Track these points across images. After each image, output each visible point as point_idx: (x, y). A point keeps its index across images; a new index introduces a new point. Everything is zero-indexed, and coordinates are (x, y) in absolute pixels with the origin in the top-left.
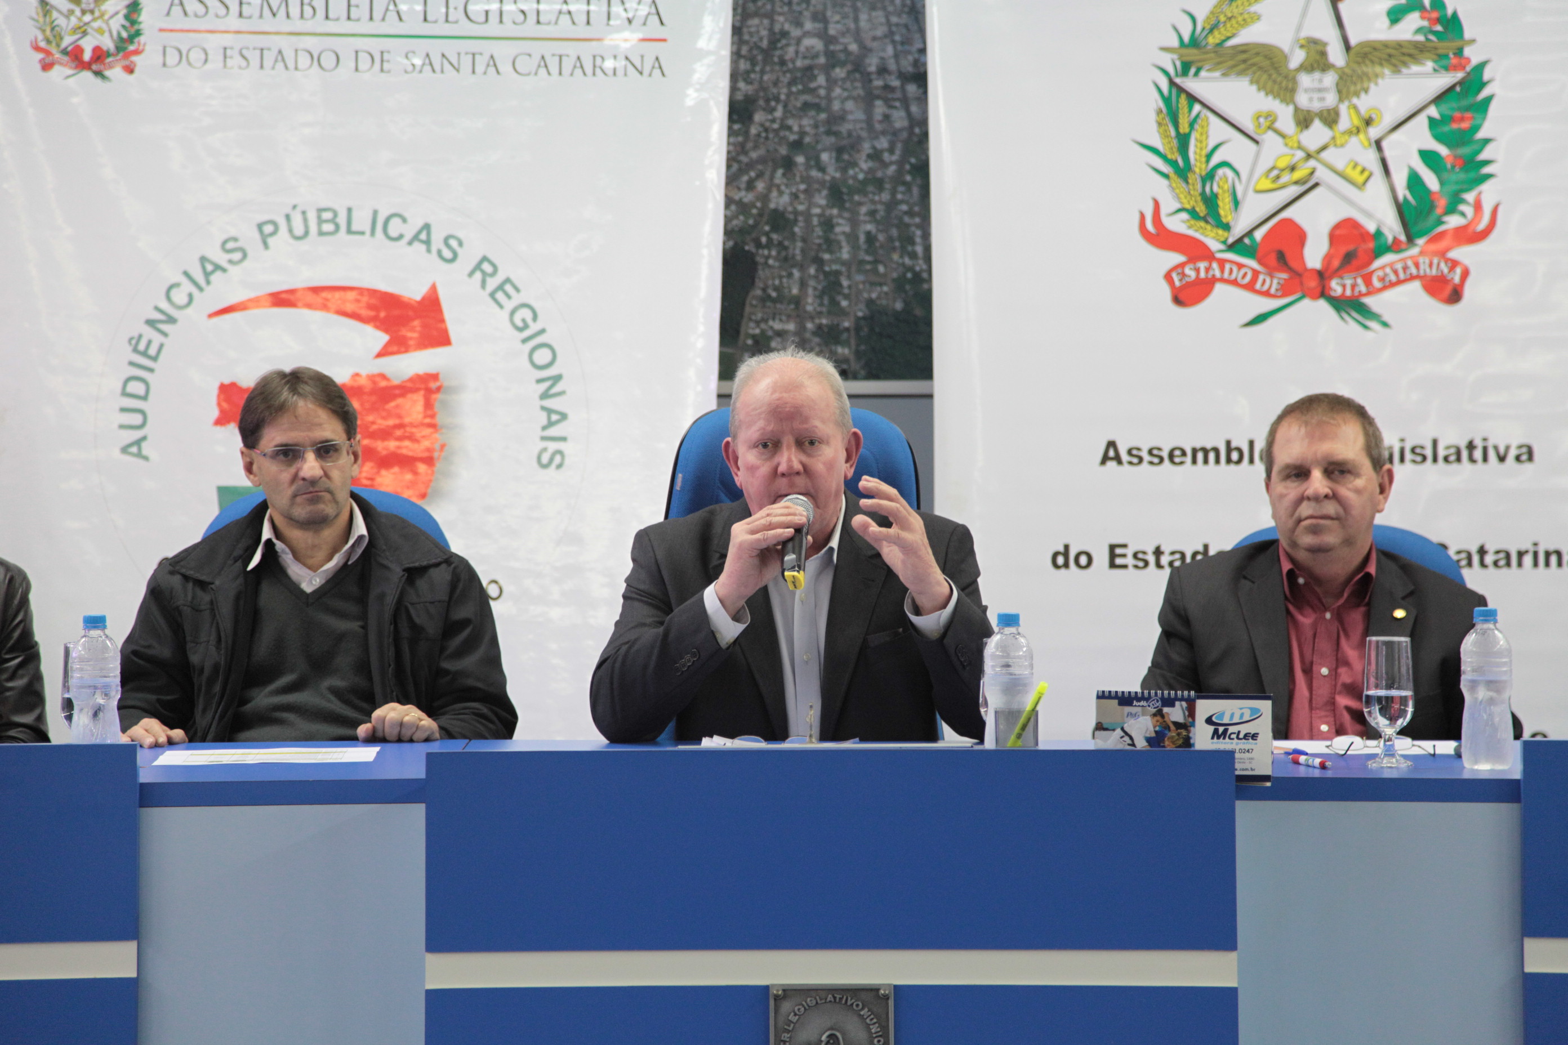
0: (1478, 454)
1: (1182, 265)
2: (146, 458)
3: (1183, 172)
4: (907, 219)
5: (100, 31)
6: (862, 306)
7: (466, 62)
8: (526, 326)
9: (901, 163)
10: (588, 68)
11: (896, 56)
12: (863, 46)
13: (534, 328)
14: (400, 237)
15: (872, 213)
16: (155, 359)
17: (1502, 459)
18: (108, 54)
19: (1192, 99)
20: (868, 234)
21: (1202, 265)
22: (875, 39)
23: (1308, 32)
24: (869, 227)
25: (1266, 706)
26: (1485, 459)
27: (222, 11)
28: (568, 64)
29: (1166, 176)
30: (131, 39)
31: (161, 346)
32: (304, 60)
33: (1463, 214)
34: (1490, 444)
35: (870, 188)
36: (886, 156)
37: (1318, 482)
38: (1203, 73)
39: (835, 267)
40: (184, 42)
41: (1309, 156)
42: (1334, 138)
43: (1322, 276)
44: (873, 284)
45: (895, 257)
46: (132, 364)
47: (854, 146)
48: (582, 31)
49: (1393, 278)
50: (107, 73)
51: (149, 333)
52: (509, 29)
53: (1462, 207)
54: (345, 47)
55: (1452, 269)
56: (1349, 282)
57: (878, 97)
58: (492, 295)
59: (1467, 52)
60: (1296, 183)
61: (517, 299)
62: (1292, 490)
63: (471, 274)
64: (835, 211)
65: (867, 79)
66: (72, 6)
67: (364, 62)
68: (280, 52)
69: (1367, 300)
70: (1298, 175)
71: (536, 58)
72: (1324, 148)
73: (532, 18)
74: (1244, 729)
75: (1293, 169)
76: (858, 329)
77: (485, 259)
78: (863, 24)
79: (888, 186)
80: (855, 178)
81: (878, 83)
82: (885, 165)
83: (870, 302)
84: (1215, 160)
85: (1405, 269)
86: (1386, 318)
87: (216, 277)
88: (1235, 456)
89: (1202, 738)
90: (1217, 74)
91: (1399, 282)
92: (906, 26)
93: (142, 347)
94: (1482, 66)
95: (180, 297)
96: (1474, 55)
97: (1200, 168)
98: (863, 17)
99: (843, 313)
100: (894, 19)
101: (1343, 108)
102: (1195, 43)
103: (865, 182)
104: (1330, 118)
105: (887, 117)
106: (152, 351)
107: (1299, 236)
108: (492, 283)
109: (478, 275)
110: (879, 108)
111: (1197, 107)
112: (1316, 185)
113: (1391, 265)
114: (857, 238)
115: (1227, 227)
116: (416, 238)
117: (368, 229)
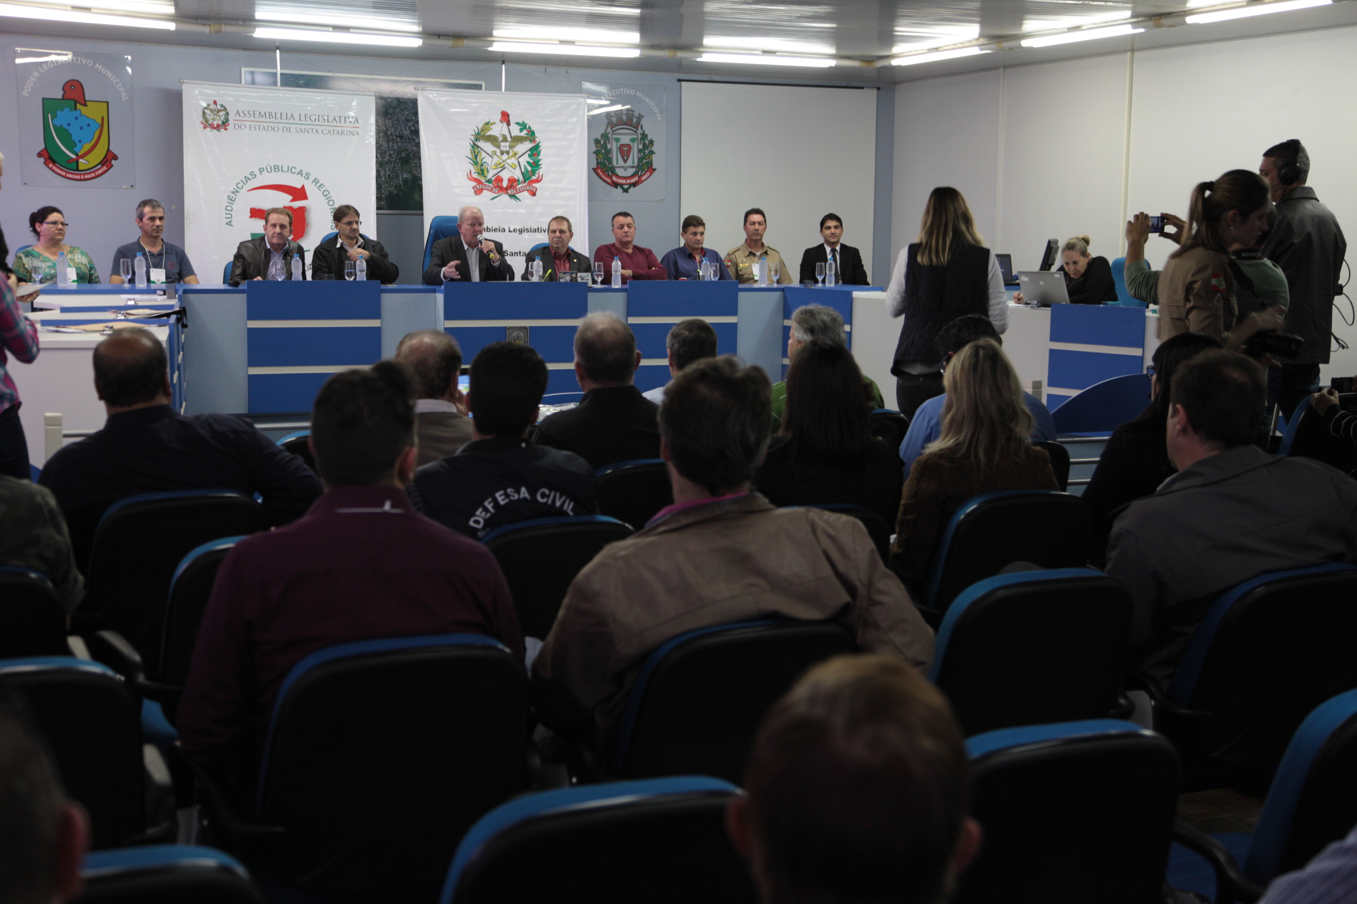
0: (540, 231)
1: (476, 185)
2: (232, 226)
3: (476, 163)
4: (398, 171)
5: (219, 120)
6: (387, 192)
7: (310, 131)
8: (327, 195)
9: (396, 157)
10: (340, 133)
11: (395, 131)
12: (386, 128)
13: (329, 196)
14: (295, 173)
15: (389, 169)
16: (234, 201)
17: (545, 232)
18: (220, 125)
19: (478, 147)
20: (389, 174)
21: (481, 186)
22: (390, 127)
23: (502, 133)
24: (389, 173)
25: (590, 274)
26: (541, 232)
27: (249, 116)
28: (335, 132)
29: (473, 164)
30: (226, 122)
31: (235, 198)
32: (270, 129)
33: (535, 176)
34: (542, 228)
35: (389, 163)
36: (393, 156)
37: (558, 234)
38: (480, 141)
39: (381, 182)
40: (240, 123)
41: (503, 161)
42: (508, 158)
43: (507, 189)
44: (390, 187)
45: (395, 180)
46: (228, 202)
47: (385, 152)
48: (338, 124)
49: (521, 190)
50: (220, 130)
51: (232, 195)
52: (320, 123)
53: (536, 175)
54: (280, 126)
55: (533, 188)
56: (512, 191)
57: (390, 141)
58: (318, 188)
59: (536, 139)
60: (501, 167)
61: (324, 189)
62: (553, 235)
63: (313, 182)
64: (381, 169)
65: (388, 136)
66: (211, 113)
67: (285, 129)
68: (264, 127)
69: (516, 195)
70: (501, 165)
71: (328, 131)
72: (506, 160)
73: (326, 120)
74: (587, 278)
75: (500, 164)
76: (386, 198)
77: (316, 179)
78: (387, 123)
79: (393, 163)
80: (385, 161)
81: (390, 138)
82: (392, 158)
83: (389, 191)
84: (483, 162)
85: (524, 188)
86: (520, 199)
87: (249, 181)
88: (489, 230)
89: (579, 280)
90: (483, 141)
91: (523, 191)
92: (397, 124)
93: (230, 198)
94: (539, 142)
95: (240, 186)
96: (537, 140)
97: (480, 163)
98: (387, 121)
99: (383, 194)
100: (394, 122)
101: (510, 151)
102: (478, 134)
103: (387, 162)
104: (508, 153)
105: (392, 146)
106: (233, 199)
107: (501, 180)
108: (318, 185)
109: (314, 183)
110: (391, 144)
111: (479, 149)
112: (505, 168)
113: (521, 187)
114: (386, 175)
115: (486, 177)
116: (299, 173)
117: (286, 170)
